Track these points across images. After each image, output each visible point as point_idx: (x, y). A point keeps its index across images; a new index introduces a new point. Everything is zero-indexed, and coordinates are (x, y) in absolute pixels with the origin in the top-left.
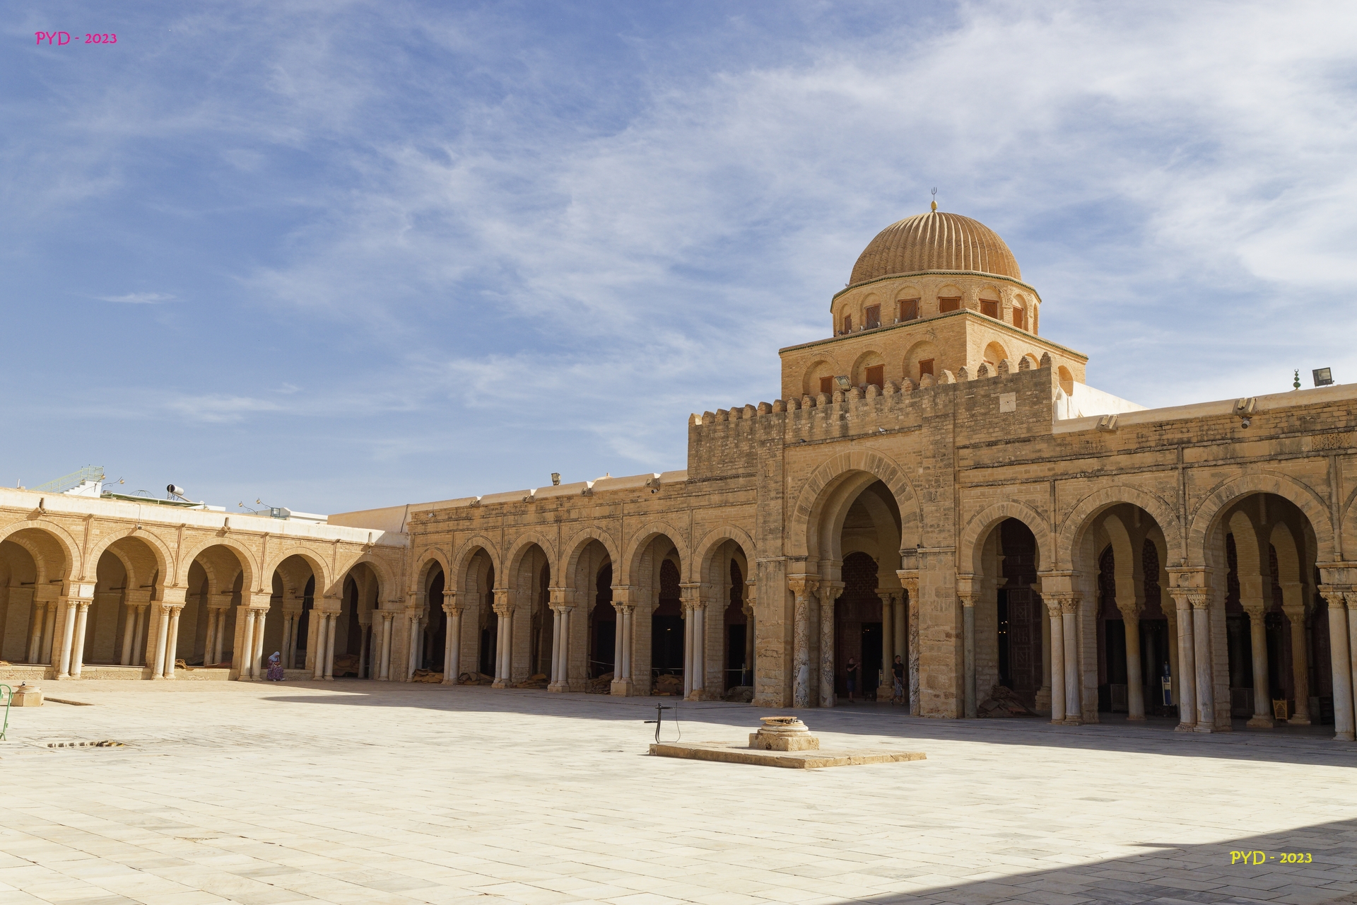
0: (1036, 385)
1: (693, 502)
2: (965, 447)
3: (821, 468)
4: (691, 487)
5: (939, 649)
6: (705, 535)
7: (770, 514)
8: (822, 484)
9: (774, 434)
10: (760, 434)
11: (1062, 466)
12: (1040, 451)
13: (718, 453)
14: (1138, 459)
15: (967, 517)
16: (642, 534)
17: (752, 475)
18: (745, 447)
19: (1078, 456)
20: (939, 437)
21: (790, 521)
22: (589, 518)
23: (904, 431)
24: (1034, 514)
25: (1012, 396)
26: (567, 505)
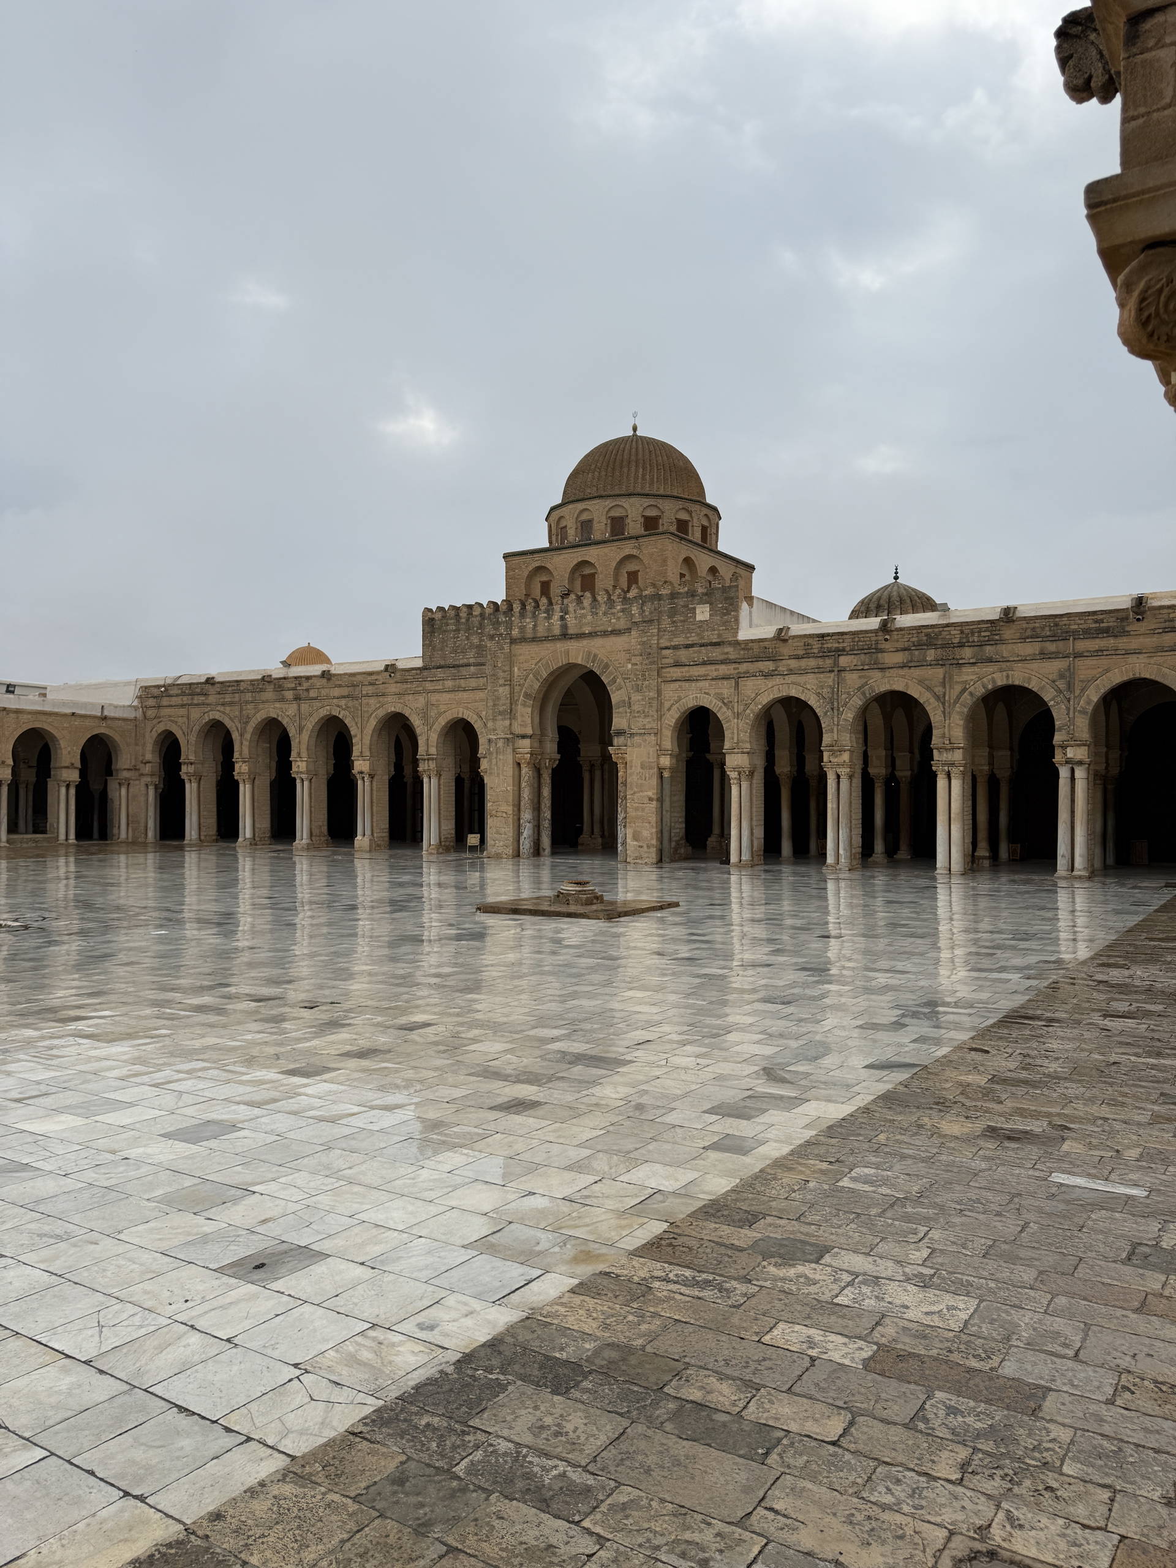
0: (726, 599)
1: (429, 686)
2: (667, 648)
3: (544, 662)
4: (425, 673)
5: (643, 810)
6: (440, 714)
7: (498, 698)
8: (545, 675)
9: (502, 629)
10: (489, 629)
11: (743, 667)
12: (727, 653)
13: (450, 644)
14: (803, 663)
15: (667, 705)
16: (381, 713)
17: (483, 664)
18: (475, 640)
19: (757, 659)
20: (645, 639)
21: (517, 705)
22: (328, 697)
23: (616, 632)
24: (720, 704)
25: (707, 607)
26: (306, 685)
